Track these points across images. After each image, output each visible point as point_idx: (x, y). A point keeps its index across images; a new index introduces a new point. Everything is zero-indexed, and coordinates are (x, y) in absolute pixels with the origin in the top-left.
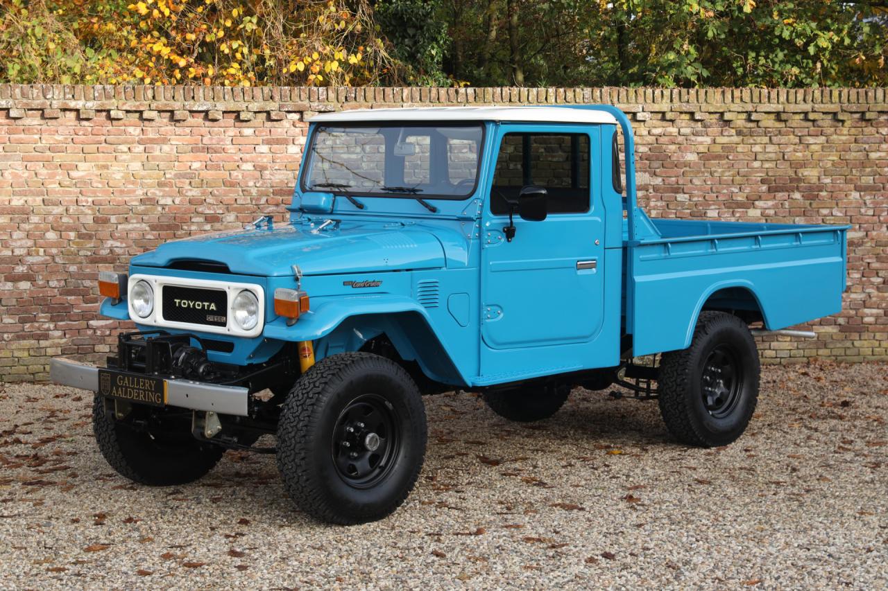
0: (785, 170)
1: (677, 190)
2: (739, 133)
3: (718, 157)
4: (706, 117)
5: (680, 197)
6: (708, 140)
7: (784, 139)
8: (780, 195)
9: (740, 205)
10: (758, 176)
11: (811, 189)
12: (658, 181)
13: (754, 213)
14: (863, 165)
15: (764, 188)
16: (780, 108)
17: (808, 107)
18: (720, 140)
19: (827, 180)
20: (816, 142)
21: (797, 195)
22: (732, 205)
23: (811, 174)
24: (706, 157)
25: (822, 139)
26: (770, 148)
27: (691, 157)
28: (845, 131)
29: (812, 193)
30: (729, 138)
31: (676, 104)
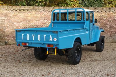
0: (25, 18)
1: (9, 20)
2: (18, 12)
3: (15, 15)
4: (13, 10)
5: (10, 21)
6: (14, 13)
7: (25, 13)
8: (25, 21)
9: (19, 22)
10: (21, 18)
11: (29, 20)
12: (7, 19)
13: (21, 23)
14: (36, 17)
15: (22, 20)
16: (24, 9)
17: (28, 9)
18: (15, 13)
19: (31, 19)
20: (30, 14)
21: (27, 21)
22: (18, 22)
23: (29, 18)
24: (13, 15)
25: (30, 13)
26: (23, 14)
27: (11, 15)
28: (34, 12)
29: (29, 21)
30: (17, 13)
31: (8, 8)
